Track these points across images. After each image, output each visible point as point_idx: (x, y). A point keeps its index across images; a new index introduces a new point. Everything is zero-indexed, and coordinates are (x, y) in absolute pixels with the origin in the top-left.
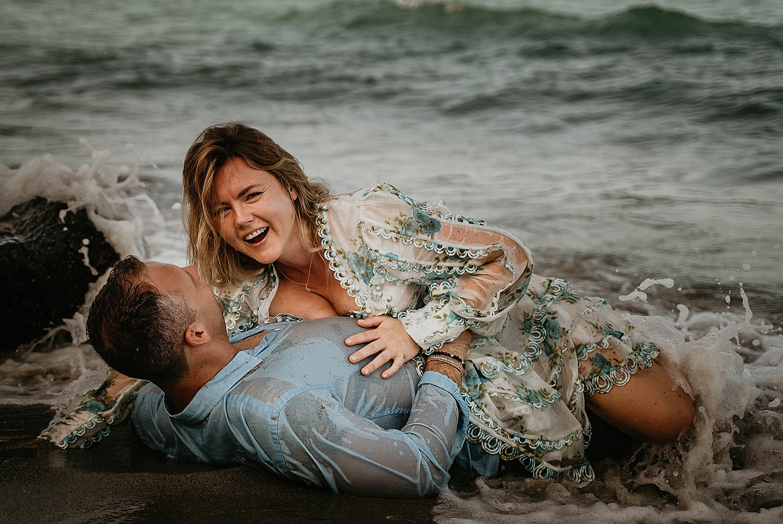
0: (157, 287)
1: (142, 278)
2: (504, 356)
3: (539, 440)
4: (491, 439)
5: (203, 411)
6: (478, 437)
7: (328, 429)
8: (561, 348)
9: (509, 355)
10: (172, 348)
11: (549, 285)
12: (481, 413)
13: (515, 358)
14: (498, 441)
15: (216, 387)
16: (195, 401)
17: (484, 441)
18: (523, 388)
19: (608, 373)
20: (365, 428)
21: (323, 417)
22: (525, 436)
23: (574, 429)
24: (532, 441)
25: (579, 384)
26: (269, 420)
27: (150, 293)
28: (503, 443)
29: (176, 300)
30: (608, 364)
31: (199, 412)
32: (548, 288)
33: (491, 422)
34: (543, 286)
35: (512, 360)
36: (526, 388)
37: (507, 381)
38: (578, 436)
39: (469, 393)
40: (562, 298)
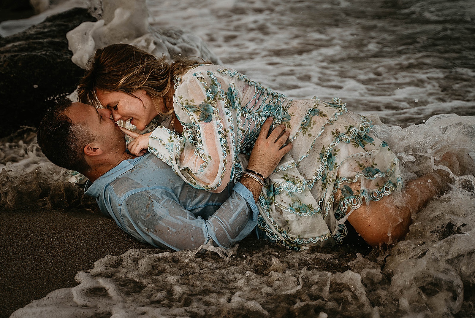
0: (71, 119)
1: (65, 112)
2: (295, 178)
3: (296, 238)
4: (271, 232)
5: (97, 192)
6: (264, 228)
7: (151, 215)
8: (330, 177)
9: (298, 178)
10: (76, 154)
11: (349, 129)
12: (268, 214)
13: (301, 181)
14: (275, 234)
15: (103, 180)
16: (92, 186)
17: (267, 231)
18: (298, 202)
19: (348, 200)
20: (177, 217)
21: (150, 207)
22: (288, 234)
23: (324, 233)
24: (292, 238)
25: (329, 205)
26: (117, 205)
27: (66, 121)
28: (278, 236)
29: (81, 128)
30: (350, 193)
31: (95, 193)
32: (348, 131)
33: (272, 221)
34: (346, 128)
35: (299, 181)
36: (301, 202)
37: (288, 196)
38: (325, 238)
39: (266, 200)
40: (352, 140)
